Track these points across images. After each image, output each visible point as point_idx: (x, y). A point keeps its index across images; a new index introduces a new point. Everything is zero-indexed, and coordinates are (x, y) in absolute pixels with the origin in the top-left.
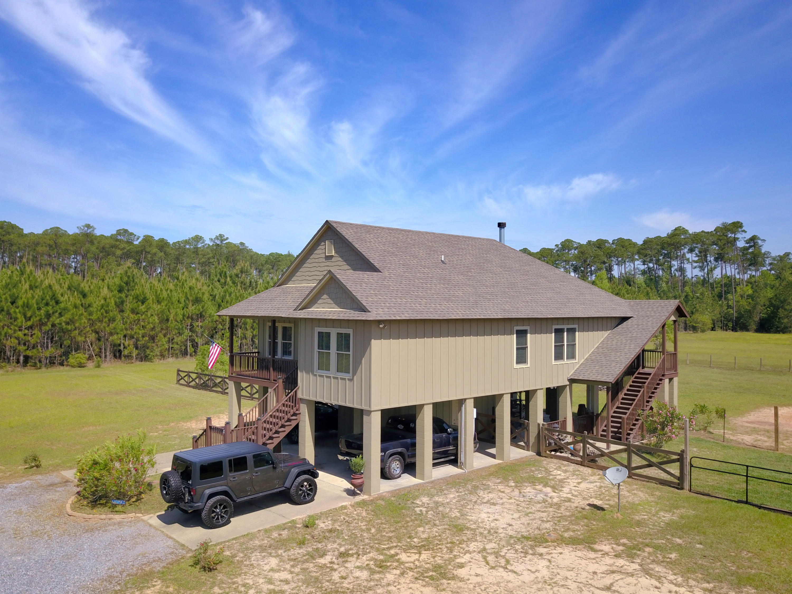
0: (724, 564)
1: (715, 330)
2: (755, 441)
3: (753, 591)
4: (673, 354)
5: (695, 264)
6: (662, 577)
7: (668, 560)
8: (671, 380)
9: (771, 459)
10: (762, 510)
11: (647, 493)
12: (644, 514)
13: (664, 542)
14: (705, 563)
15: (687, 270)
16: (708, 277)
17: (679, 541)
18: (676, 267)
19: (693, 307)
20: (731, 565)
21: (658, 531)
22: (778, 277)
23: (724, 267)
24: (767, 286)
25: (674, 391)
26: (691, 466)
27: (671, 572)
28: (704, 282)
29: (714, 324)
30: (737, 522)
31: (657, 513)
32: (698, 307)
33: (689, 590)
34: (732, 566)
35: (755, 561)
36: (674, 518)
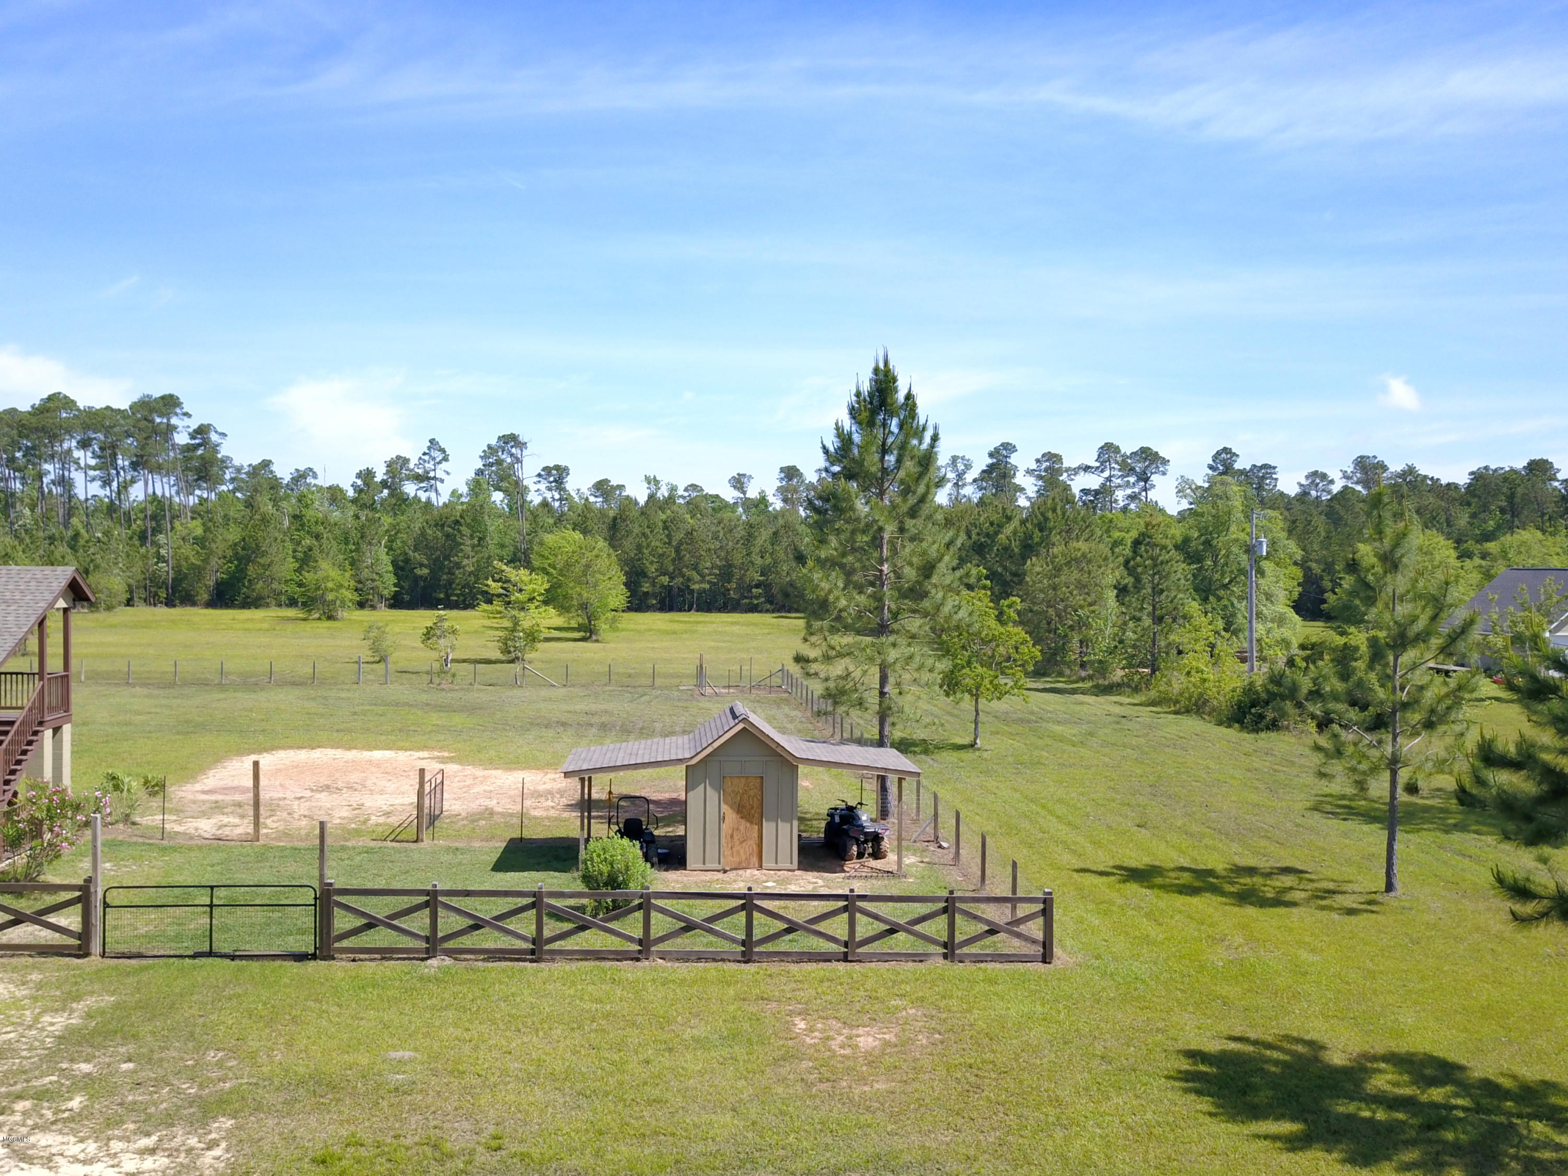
0: (175, 1088)
1: (133, 606)
2: (220, 828)
3: (230, 1122)
4: (62, 677)
5: (92, 473)
6: (54, 1155)
7: (66, 1115)
8: (57, 730)
9: (248, 859)
10: (237, 962)
11: (11, 981)
12: (9, 1029)
13: (54, 1078)
14: (140, 1098)
15: (76, 485)
16: (120, 500)
17: (85, 1067)
18: (52, 476)
19: (88, 560)
20: (188, 1085)
21: (40, 1060)
22: (249, 504)
23: (150, 482)
24: (229, 520)
25: (64, 752)
26: (106, 905)
27: (73, 1139)
28: (111, 509)
29: (131, 592)
30: (195, 998)
31: (36, 1020)
32: (99, 560)
33: (111, 1163)
34: (189, 1088)
35: (230, 1064)
36: (73, 1021)
